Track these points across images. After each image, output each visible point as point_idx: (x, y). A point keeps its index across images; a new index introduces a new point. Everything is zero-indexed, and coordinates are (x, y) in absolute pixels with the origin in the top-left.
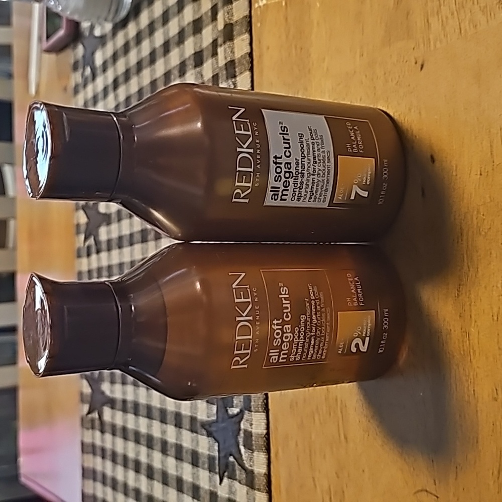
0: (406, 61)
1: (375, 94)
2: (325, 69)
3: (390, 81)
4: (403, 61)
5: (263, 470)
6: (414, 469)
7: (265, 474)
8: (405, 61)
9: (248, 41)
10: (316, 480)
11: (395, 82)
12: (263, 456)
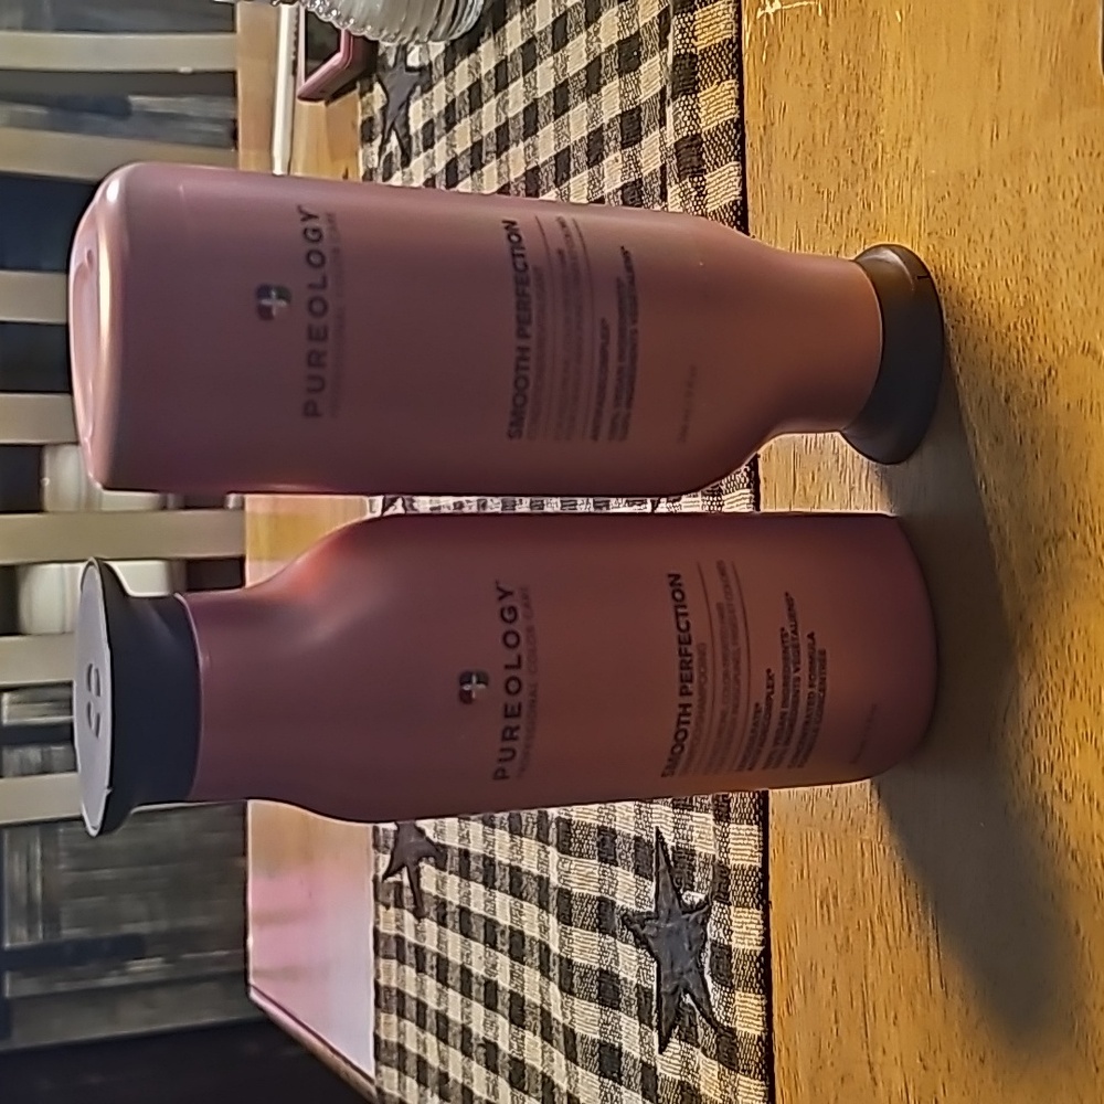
0: (1099, 154)
1: (1024, 225)
2: (912, 163)
3: (1060, 197)
4: (1091, 154)
5: (755, 1030)
6: (1097, 1070)
7: (760, 1038)
8: (1095, 155)
9: (734, 94)
10: (877, 1068)
11: (1070, 200)
12: (756, 1002)
